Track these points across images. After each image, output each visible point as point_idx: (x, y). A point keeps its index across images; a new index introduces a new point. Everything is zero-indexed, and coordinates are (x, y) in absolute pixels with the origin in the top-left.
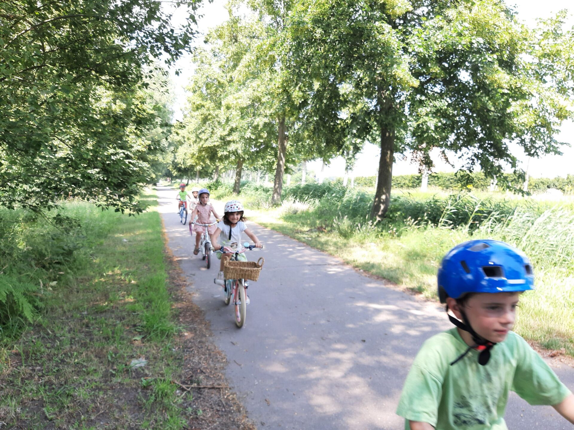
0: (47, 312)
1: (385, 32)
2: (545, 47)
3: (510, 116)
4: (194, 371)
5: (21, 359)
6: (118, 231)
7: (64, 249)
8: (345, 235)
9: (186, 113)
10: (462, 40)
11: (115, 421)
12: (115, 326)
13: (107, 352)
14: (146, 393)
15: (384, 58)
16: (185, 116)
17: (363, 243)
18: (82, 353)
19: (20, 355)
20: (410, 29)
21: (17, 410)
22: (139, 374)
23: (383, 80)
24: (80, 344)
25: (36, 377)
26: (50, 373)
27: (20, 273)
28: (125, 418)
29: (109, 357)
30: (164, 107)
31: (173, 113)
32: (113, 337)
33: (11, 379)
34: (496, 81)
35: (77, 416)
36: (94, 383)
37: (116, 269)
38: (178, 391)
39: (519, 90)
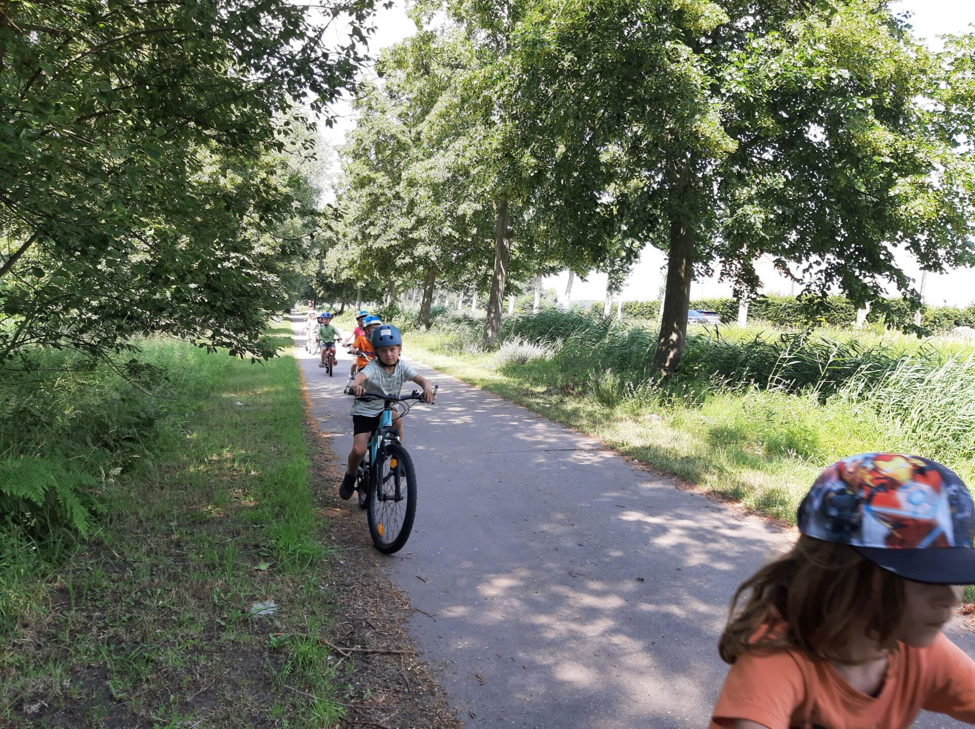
0: (111, 521)
1: (681, 59)
2: (958, 84)
3: (894, 202)
4: (356, 624)
5: (69, 599)
6: (227, 388)
7: (139, 417)
8: (608, 401)
9: (340, 192)
10: (812, 72)
11: (226, 705)
12: (224, 545)
13: (212, 589)
14: (277, 659)
15: (679, 102)
16: (340, 198)
17: (638, 415)
18: (171, 590)
19: (68, 592)
20: (724, 55)
21: (65, 683)
22: (264, 626)
23: (676, 139)
24: (167, 575)
25: (95, 630)
26: (118, 623)
27: (67, 456)
28: (243, 701)
29: (216, 597)
30: (306, 182)
31: (318, 192)
32: (220, 565)
33: (53, 631)
34: (870, 142)
35: (162, 695)
36: (191, 641)
37: (225, 451)
38: (329, 658)
39: (909, 159)
